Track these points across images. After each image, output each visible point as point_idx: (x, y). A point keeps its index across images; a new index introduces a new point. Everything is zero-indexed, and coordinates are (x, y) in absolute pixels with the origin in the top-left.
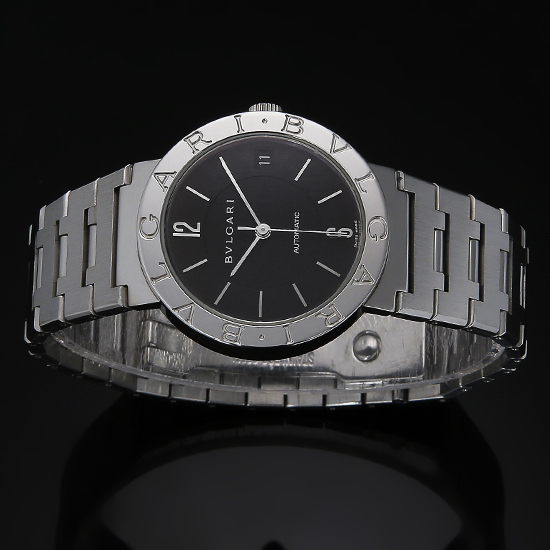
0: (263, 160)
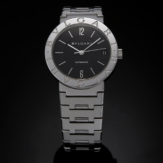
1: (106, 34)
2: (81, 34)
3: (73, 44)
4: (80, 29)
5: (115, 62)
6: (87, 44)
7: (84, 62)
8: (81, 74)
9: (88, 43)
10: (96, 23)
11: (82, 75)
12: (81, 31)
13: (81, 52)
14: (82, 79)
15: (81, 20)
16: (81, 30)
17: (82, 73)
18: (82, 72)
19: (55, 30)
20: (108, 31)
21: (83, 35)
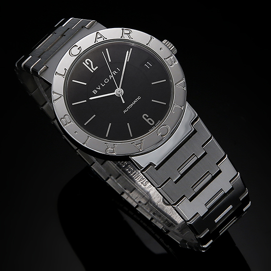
0: (148, 65)
2: (93, 69)
3: (95, 92)
4: (86, 64)
5: (177, 63)
7: (135, 102)
8: (147, 121)
10: (98, 36)
11: (150, 121)
12: (90, 66)
13: (119, 92)
14: (154, 125)
15: (75, 51)
16: (88, 64)
17: (149, 118)
18: (145, 116)
19: (54, 96)
20: (125, 31)
21: (97, 67)
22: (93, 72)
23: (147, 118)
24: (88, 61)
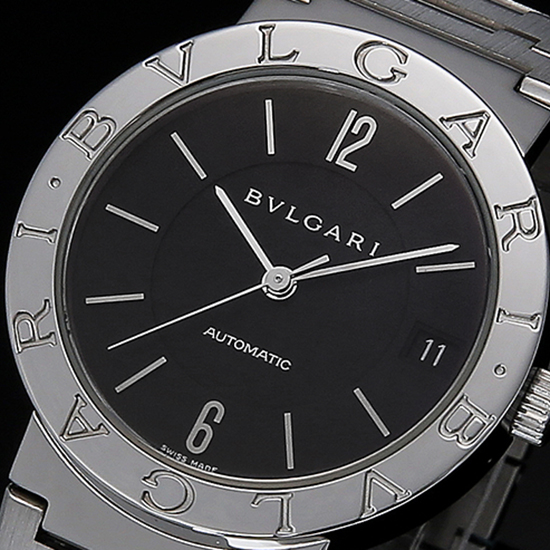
0: (434, 351)
1: (502, 224)
2: (340, 155)
3: (254, 197)
4: (352, 122)
5: (465, 446)
6: (345, 237)
7: (264, 354)
8: (200, 424)
9: (356, 240)
10: (473, 124)
11: (202, 434)
12: (351, 138)
13: (277, 280)
14: (191, 457)
15: (381, 61)
16: (355, 131)
17: (213, 425)
18: (214, 411)
19: (173, 55)
20: (526, 213)
21: (353, 167)
22: (329, 158)
23: (209, 420)
24: (366, 127)
